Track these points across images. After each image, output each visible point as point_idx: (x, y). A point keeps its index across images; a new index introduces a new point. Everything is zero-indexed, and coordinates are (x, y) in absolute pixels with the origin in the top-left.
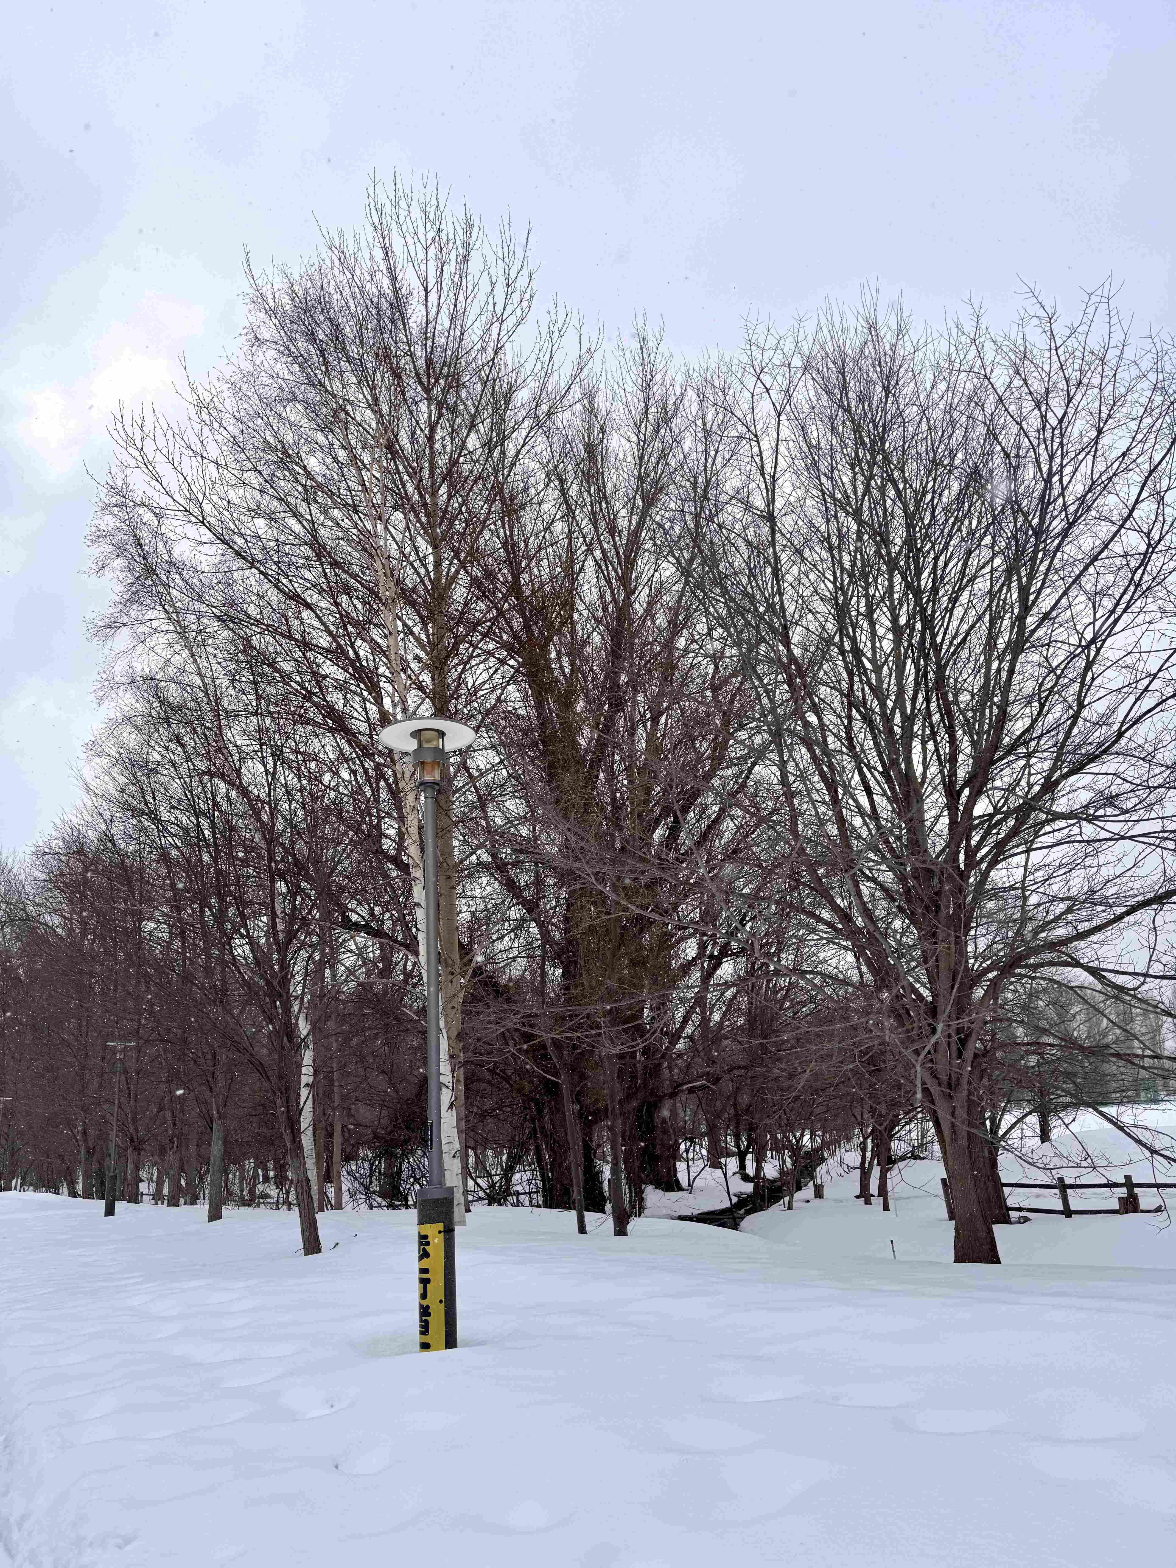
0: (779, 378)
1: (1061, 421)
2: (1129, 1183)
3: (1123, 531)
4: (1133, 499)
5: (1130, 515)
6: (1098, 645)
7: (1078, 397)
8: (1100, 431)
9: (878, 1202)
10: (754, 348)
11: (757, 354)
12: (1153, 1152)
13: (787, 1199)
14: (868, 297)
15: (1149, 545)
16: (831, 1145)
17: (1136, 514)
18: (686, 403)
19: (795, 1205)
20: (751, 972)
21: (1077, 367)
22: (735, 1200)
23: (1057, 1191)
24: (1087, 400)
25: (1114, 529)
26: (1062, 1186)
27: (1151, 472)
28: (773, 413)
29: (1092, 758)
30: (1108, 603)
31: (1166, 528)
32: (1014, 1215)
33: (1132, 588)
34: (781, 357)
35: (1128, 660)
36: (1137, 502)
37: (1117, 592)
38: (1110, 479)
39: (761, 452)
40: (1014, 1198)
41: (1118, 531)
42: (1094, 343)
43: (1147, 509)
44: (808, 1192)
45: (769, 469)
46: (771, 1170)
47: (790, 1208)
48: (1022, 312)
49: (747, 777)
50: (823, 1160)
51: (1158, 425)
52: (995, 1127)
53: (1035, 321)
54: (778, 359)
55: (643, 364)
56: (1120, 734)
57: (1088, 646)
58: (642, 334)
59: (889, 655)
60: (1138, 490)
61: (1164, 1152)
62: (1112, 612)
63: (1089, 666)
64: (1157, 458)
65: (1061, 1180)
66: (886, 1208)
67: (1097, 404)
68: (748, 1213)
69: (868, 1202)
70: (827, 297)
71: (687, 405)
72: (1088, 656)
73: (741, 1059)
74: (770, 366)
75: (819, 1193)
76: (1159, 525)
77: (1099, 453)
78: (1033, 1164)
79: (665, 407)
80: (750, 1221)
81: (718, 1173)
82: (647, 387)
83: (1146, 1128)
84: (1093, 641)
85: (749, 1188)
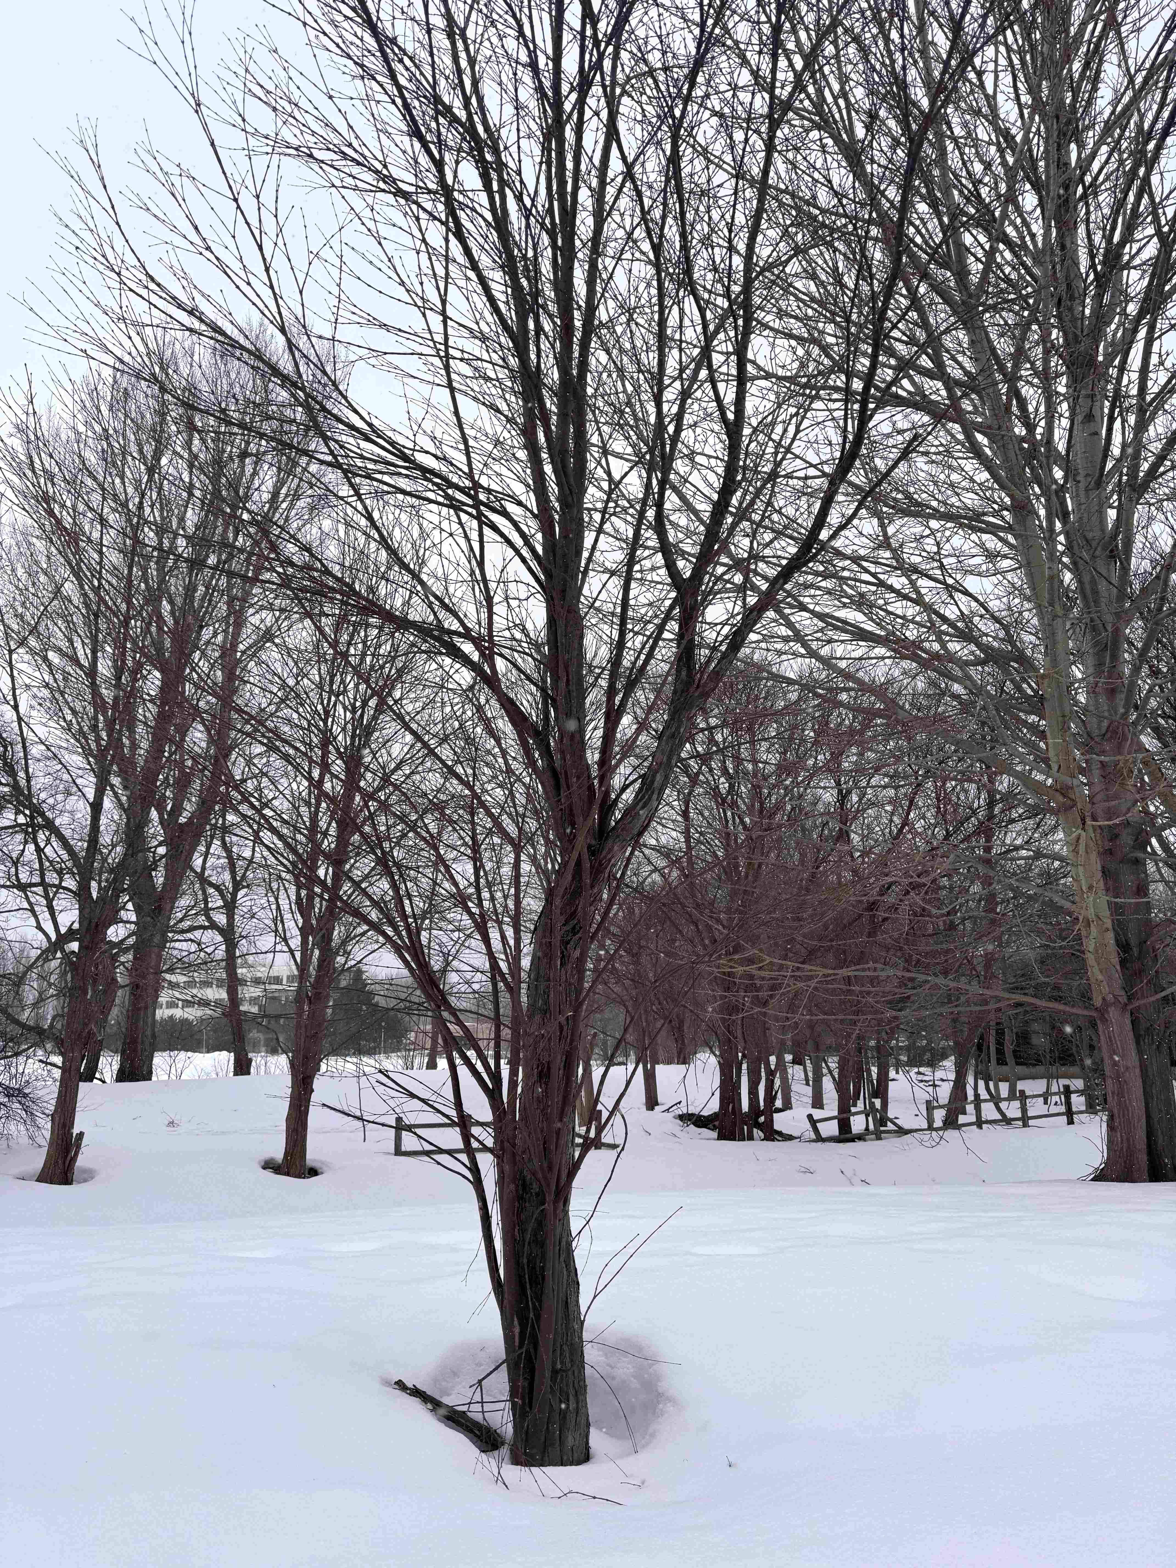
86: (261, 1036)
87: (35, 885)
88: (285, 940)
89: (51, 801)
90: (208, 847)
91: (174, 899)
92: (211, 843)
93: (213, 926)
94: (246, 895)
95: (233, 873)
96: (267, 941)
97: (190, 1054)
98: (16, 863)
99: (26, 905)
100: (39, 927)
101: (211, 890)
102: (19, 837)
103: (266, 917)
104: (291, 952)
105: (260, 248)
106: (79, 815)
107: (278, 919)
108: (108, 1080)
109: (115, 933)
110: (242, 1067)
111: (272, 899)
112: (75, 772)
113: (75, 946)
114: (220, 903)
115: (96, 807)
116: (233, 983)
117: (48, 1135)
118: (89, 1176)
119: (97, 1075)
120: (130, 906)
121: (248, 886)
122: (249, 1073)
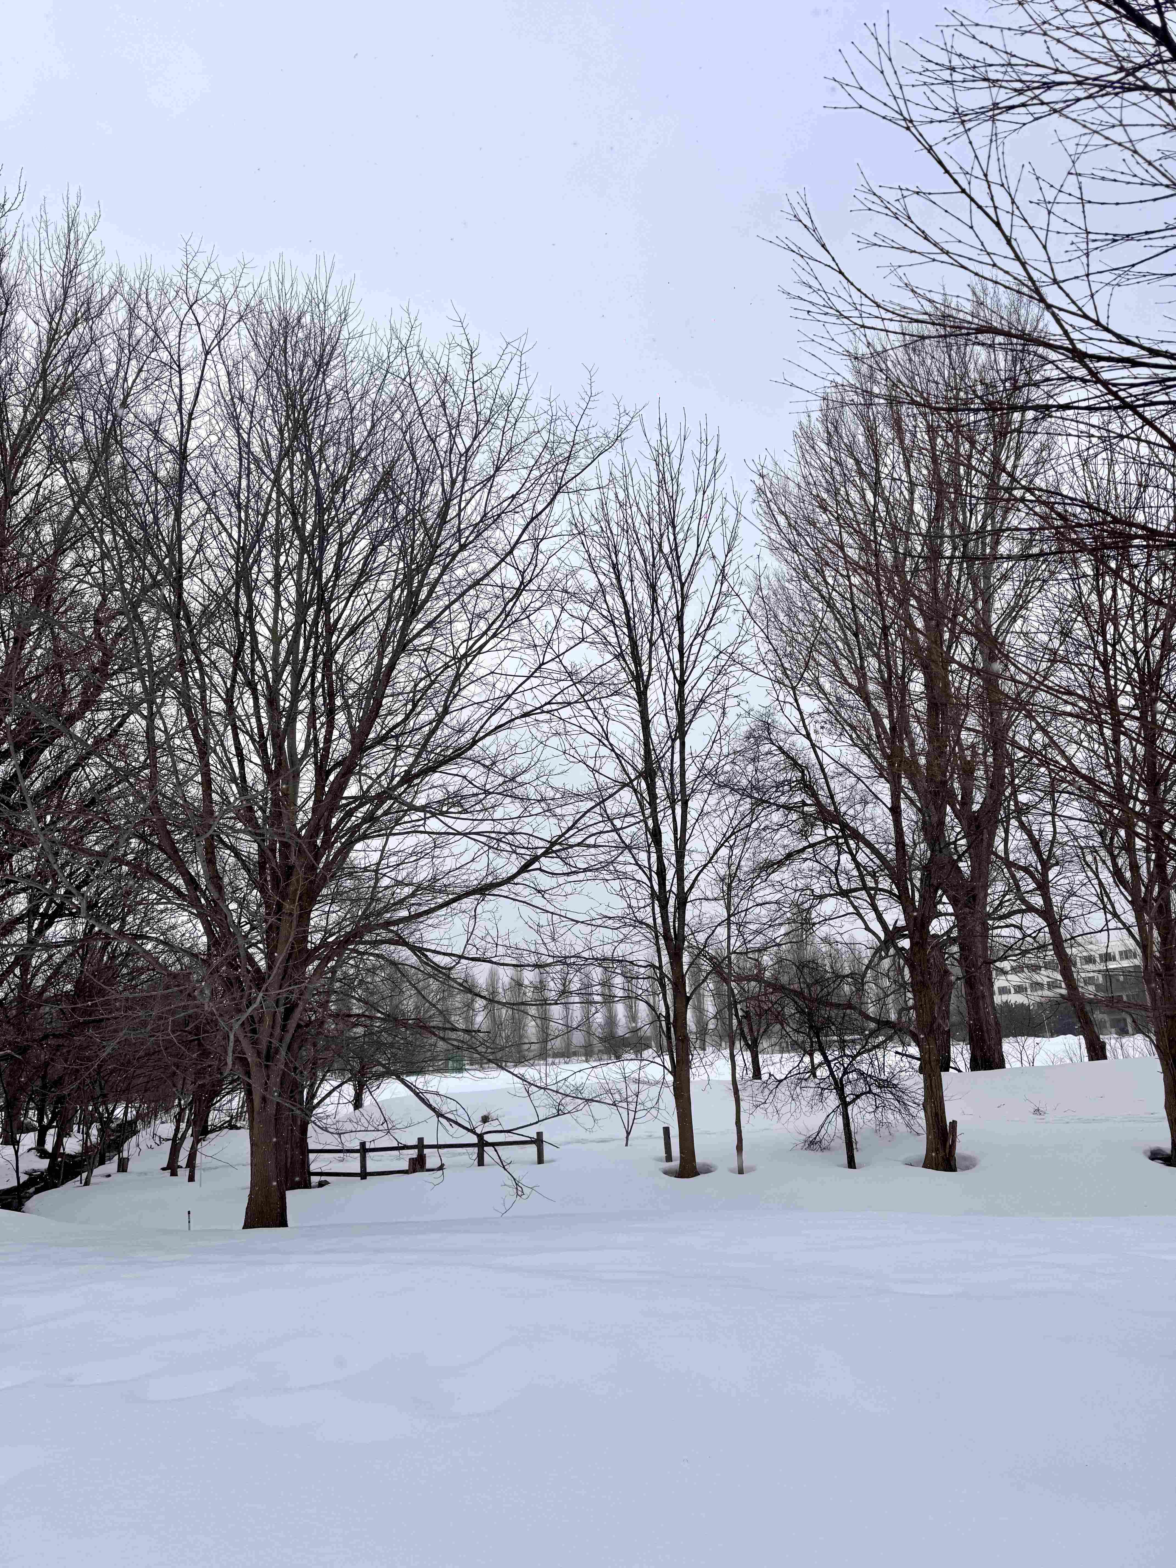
0: (213, 316)
1: (467, 450)
2: (421, 1145)
3: (503, 564)
4: (515, 538)
5: (511, 552)
6: (469, 659)
7: (484, 433)
8: (497, 469)
9: (184, 1173)
10: (190, 275)
11: (193, 283)
12: (439, 1115)
13: (84, 1175)
14: (323, 270)
15: (522, 583)
16: (145, 1118)
17: (516, 552)
18: (113, 306)
19: (93, 1180)
20: (89, 934)
21: (488, 405)
22: (24, 1178)
23: (358, 1155)
24: (492, 440)
25: (497, 560)
26: (363, 1150)
27: (532, 519)
28: (200, 348)
29: (448, 760)
30: (483, 625)
31: (537, 570)
32: (315, 1179)
33: (503, 616)
34: (218, 295)
35: (490, 678)
36: (517, 542)
37: (491, 617)
38: (499, 516)
39: (181, 385)
40: (317, 1163)
41: (499, 563)
42: (505, 389)
43: (525, 551)
44: (111, 1166)
45: (187, 406)
46: (72, 1145)
47: (87, 1183)
48: (451, 338)
49: (120, 725)
50: (135, 1132)
51: (543, 479)
52: (312, 1096)
53: (459, 350)
54: (214, 296)
55: (68, 247)
56: (474, 742)
57: (460, 660)
58: (72, 213)
59: (290, 629)
60: (520, 531)
61: (448, 1116)
62: (485, 633)
63: (458, 676)
64: (539, 508)
65: (363, 1144)
66: (191, 1179)
67: (498, 444)
68: (37, 1192)
69: (174, 1174)
70: (281, 255)
71: (113, 310)
72: (459, 668)
73: (59, 1026)
74: (205, 300)
75: (123, 1167)
76: (532, 567)
77: (493, 489)
78: (325, 1129)
79: (89, 301)
80: (36, 1202)
81: (9, 1150)
82: (70, 273)
83: (437, 1094)
84: (465, 656)
85: (44, 1164)
86: (1106, 1017)
87: (856, 890)
88: (1115, 915)
89: (851, 812)
90: (1007, 831)
91: (986, 886)
92: (1008, 824)
93: (1031, 909)
94: (1059, 873)
95: (1039, 854)
96: (1097, 919)
97: (1038, 1040)
98: (835, 873)
99: (851, 910)
100: (867, 928)
101: (1019, 874)
102: (832, 849)
103: (1090, 893)
104: (1127, 928)
105: (998, 224)
106: (879, 821)
107: (1103, 893)
108: (963, 1069)
109: (938, 926)
110: (1097, 1051)
111: (1090, 874)
112: (868, 782)
113: (905, 943)
114: (1033, 886)
115: (895, 811)
116: (1065, 964)
117: (923, 1123)
118: (970, 1164)
119: (952, 1065)
120: (945, 899)
121: (1057, 864)
122: (1105, 1057)
